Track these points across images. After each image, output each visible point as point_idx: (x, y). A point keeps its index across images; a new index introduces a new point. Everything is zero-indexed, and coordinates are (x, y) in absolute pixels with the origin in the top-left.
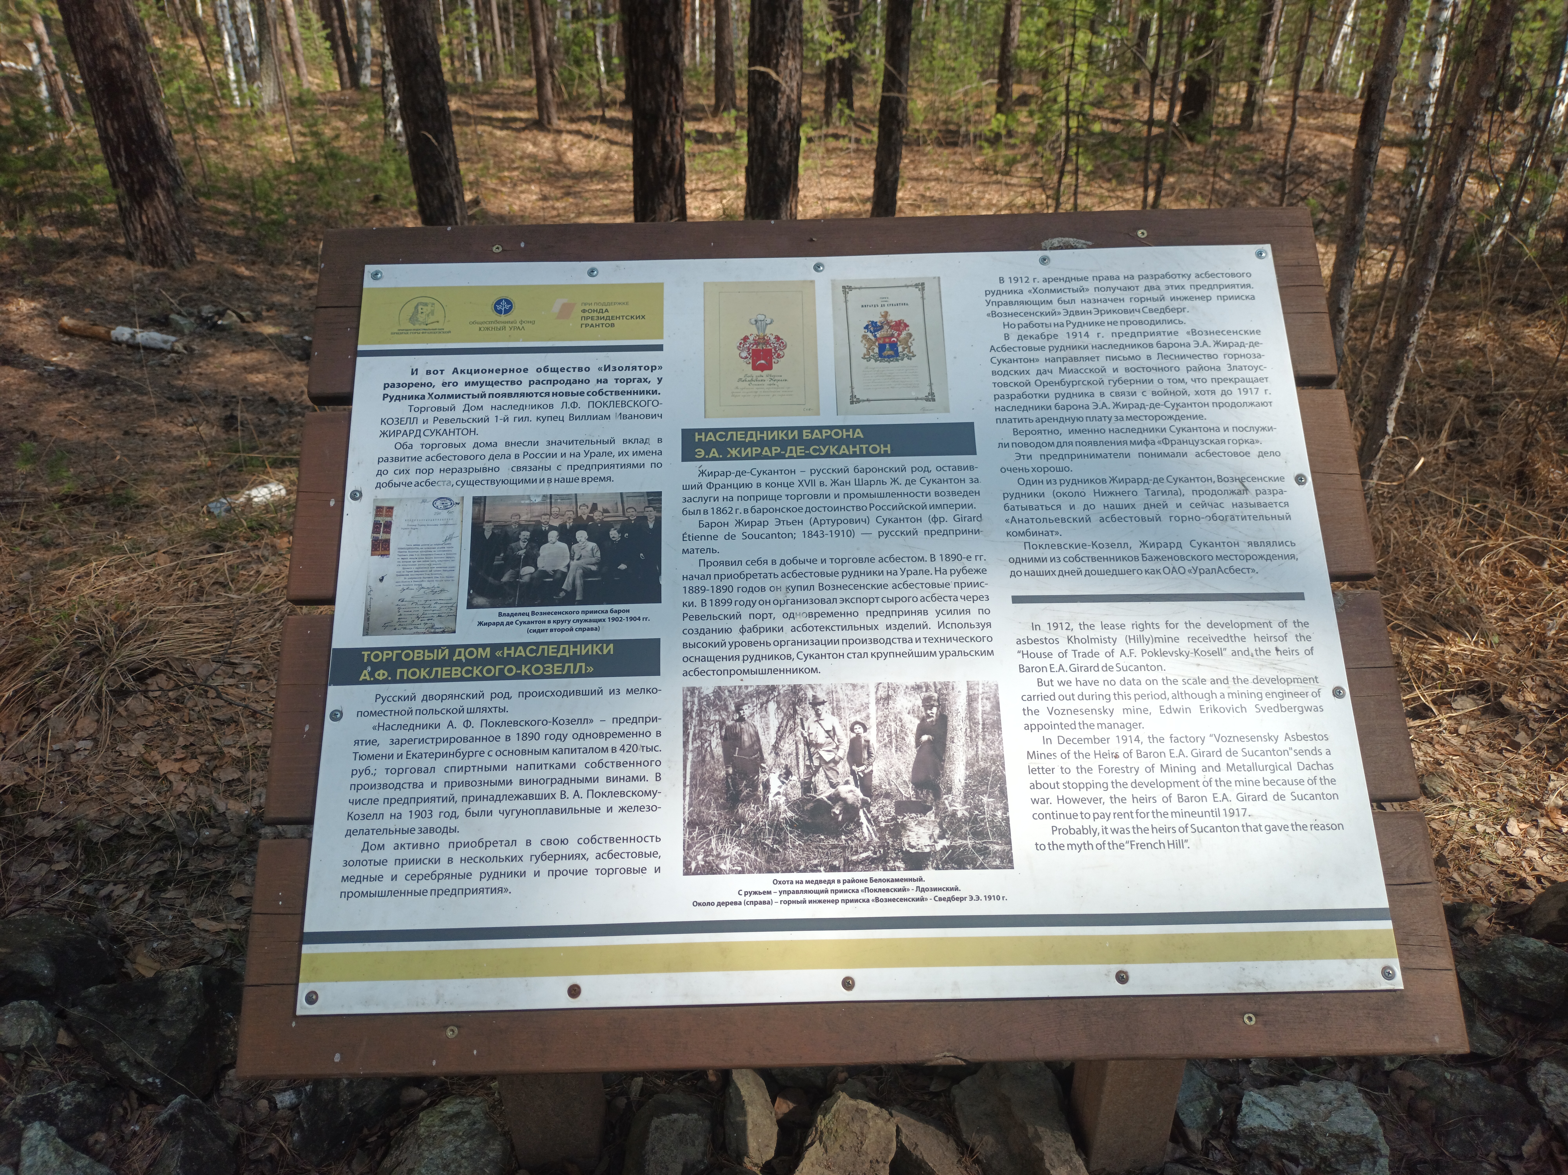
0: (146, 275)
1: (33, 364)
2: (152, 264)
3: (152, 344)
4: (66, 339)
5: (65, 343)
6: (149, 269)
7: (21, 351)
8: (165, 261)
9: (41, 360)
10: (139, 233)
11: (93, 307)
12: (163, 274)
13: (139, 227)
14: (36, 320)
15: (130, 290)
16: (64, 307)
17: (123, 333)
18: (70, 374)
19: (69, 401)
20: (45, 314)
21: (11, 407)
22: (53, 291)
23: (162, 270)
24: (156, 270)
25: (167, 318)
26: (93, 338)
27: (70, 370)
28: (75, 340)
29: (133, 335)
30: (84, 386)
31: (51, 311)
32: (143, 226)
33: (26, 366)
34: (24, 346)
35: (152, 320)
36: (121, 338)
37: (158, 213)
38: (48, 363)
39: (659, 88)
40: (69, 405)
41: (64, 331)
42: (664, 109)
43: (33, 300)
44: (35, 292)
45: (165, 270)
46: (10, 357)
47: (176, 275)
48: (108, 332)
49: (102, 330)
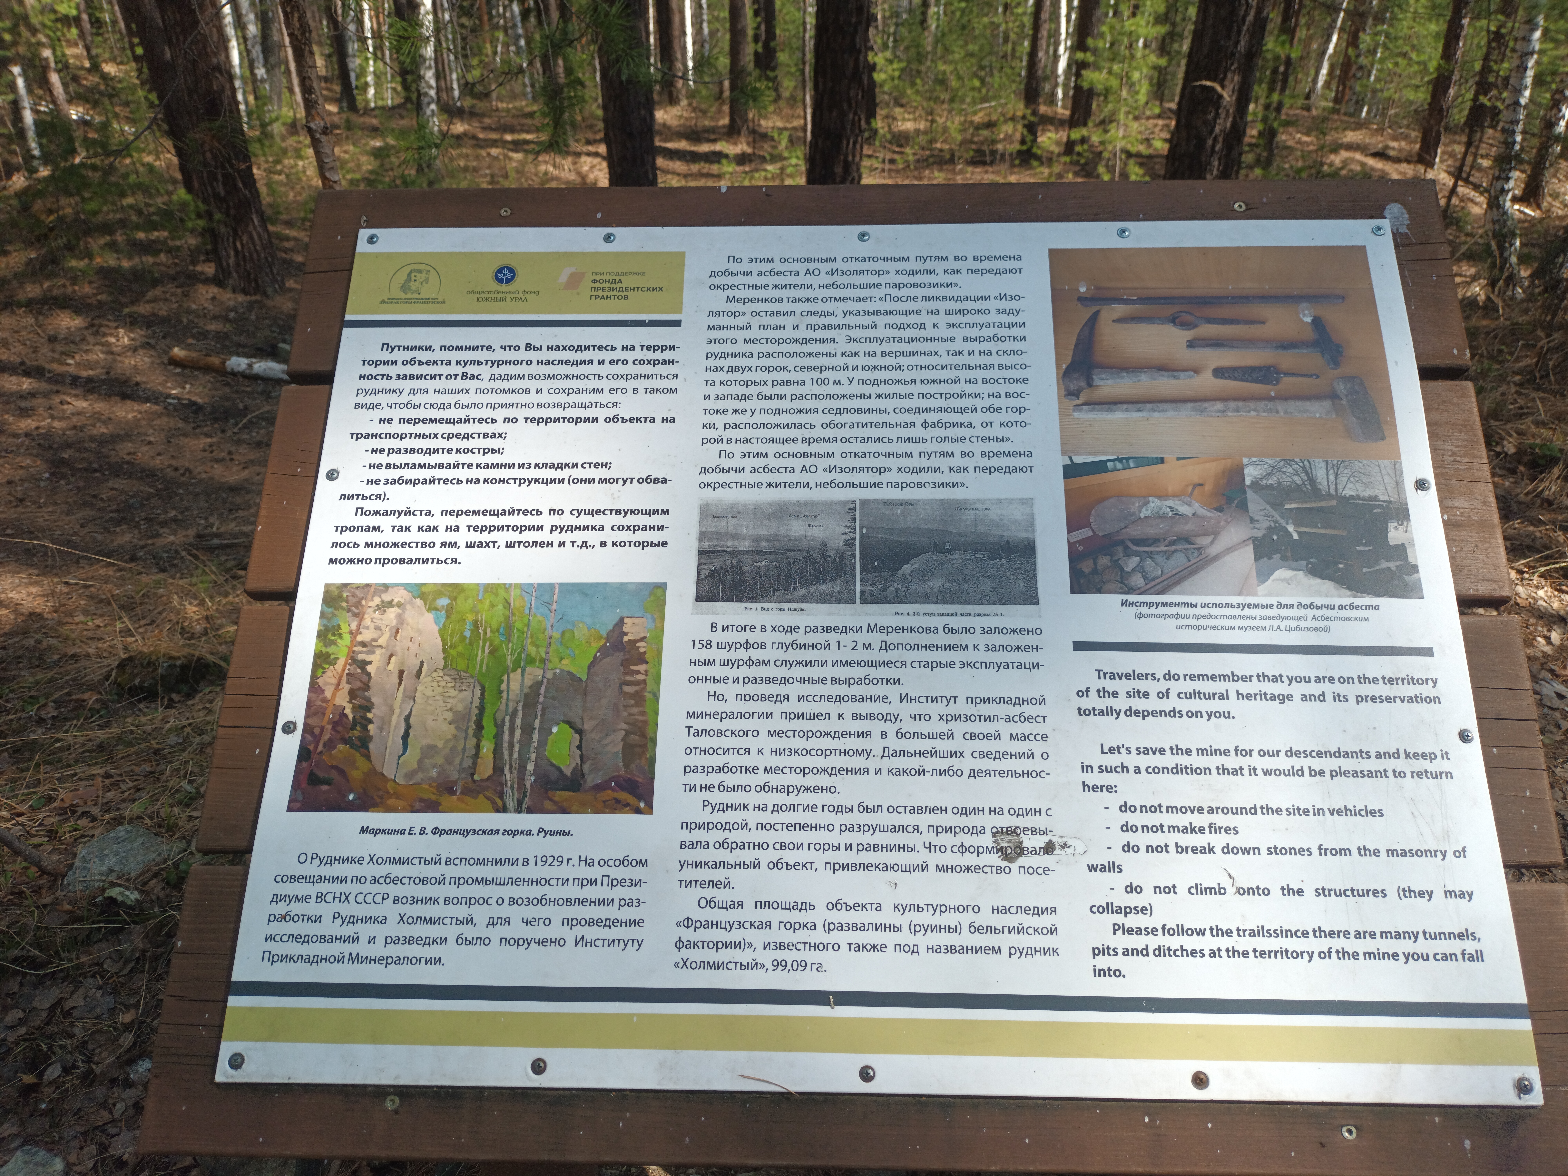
0: (241, 303)
1: (155, 398)
2: (245, 292)
3: (271, 374)
4: (178, 370)
5: (178, 374)
6: (241, 298)
7: (137, 384)
8: (257, 290)
9: (161, 394)
10: (232, 261)
11: (194, 337)
12: (257, 302)
13: (232, 253)
14: (141, 352)
15: (226, 319)
16: (164, 337)
17: (238, 363)
18: (195, 408)
19: (207, 435)
20: (147, 345)
21: (150, 443)
22: (148, 322)
23: (254, 298)
24: (249, 298)
25: (274, 347)
26: (207, 369)
27: (192, 404)
28: (187, 372)
29: (250, 366)
30: (216, 420)
31: (152, 341)
32: (237, 252)
33: (147, 400)
34: (138, 379)
35: (258, 349)
36: (236, 369)
37: (252, 239)
38: (169, 396)
39: (845, 106)
40: (209, 440)
41: (175, 362)
42: (849, 127)
43: (131, 331)
44: (133, 322)
45: (258, 297)
46: (129, 391)
47: (269, 303)
48: (224, 363)
49: (215, 360)
